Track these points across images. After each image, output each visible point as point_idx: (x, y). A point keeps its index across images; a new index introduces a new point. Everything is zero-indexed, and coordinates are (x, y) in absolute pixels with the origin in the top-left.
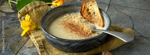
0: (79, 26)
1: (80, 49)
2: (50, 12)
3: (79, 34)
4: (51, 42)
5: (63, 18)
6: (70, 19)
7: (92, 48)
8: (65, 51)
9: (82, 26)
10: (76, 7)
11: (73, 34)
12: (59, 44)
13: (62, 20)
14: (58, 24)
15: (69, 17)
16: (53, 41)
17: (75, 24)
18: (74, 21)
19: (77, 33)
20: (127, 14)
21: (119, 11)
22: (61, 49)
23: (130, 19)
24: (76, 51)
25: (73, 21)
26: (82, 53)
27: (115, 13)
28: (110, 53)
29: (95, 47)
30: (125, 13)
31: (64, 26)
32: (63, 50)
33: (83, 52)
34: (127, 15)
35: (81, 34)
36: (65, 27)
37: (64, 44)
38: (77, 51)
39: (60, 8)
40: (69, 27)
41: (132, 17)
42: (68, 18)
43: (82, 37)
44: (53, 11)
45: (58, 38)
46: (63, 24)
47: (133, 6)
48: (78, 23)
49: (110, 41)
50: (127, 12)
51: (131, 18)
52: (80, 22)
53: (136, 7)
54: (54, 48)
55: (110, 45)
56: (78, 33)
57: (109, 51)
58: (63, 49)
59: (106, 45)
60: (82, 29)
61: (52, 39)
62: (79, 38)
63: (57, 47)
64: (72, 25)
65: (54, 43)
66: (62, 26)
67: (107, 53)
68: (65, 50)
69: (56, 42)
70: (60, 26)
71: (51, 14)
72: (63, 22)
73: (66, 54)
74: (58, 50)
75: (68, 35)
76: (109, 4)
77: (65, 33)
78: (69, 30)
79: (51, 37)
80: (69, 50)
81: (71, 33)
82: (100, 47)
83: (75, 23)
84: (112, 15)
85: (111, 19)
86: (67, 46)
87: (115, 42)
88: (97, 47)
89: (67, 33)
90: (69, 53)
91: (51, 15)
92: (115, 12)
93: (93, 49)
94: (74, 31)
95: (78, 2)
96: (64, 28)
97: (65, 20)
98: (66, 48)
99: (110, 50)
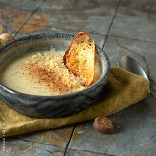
0: (56, 74)
1: (57, 112)
2: (4, 48)
3: (52, 86)
4: (6, 100)
5: (30, 59)
6: (41, 61)
7: (78, 110)
8: (30, 115)
9: (60, 74)
10: (49, 39)
11: (42, 86)
12: (19, 102)
13: (28, 62)
14: (20, 67)
15: (41, 57)
16: (9, 98)
17: (49, 70)
18: (48, 65)
19: (48, 84)
20: (137, 52)
21: (124, 46)
22: (24, 112)
23: (144, 62)
24: (48, 116)
25: (46, 65)
26: (60, 119)
27: (116, 50)
28: (109, 120)
29: (82, 109)
30: (135, 51)
31: (29, 71)
32: (27, 114)
33: (61, 117)
34: (138, 55)
35: (55, 86)
36: (30, 74)
37: (28, 103)
38: (51, 115)
39: (23, 42)
40: (38, 74)
41: (146, 57)
42: (40, 59)
43: (55, 93)
44: (10, 46)
45: (19, 93)
46: (28, 69)
47: (148, 39)
48: (55, 68)
49: (109, 100)
50: (138, 49)
51: (144, 60)
52: (57, 67)
53: (153, 41)
54: (11, 110)
55: (108, 106)
56: (52, 84)
57: (107, 117)
58: (27, 112)
59: (101, 105)
60: (60, 79)
61: (8, 95)
62: (50, 93)
63: (16, 108)
64: (44, 71)
65: (12, 102)
66: (27, 72)
67: (103, 120)
68: (31, 113)
69: (15, 100)
70: (23, 72)
71: (6, 51)
72: (30, 66)
73: (33, 120)
74: (19, 114)
75: (33, 86)
76: (107, 36)
77: (28, 84)
78: (37, 79)
79: (6, 91)
80: (37, 114)
81: (39, 84)
82: (90, 109)
83: (49, 68)
84: (112, 54)
85: (110, 60)
86: (35, 106)
87: (117, 101)
88: (86, 109)
89: (32, 84)
90: (37, 118)
91: (7, 53)
92: (117, 48)
93: (78, 112)
94: (46, 80)
95: (52, 31)
96: (28, 76)
97: (34, 61)
98: (32, 110)
99: (107, 115)
